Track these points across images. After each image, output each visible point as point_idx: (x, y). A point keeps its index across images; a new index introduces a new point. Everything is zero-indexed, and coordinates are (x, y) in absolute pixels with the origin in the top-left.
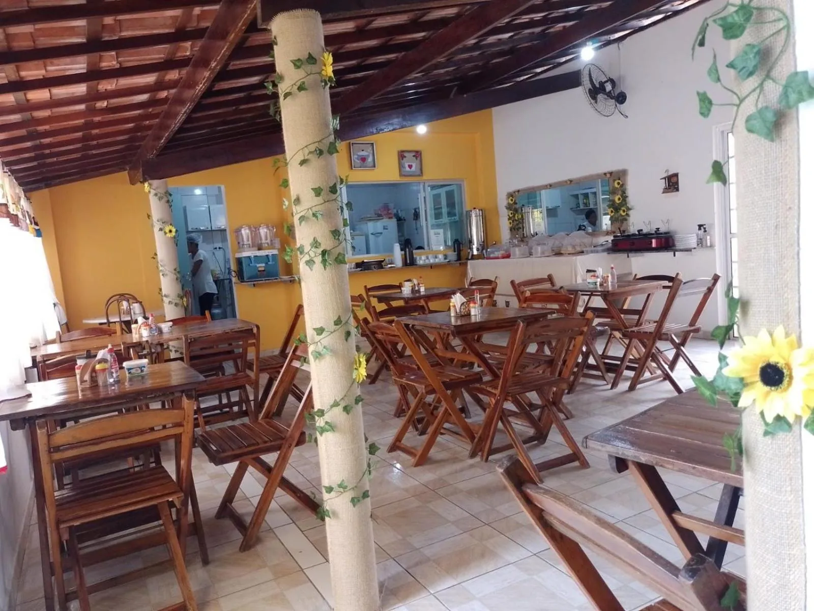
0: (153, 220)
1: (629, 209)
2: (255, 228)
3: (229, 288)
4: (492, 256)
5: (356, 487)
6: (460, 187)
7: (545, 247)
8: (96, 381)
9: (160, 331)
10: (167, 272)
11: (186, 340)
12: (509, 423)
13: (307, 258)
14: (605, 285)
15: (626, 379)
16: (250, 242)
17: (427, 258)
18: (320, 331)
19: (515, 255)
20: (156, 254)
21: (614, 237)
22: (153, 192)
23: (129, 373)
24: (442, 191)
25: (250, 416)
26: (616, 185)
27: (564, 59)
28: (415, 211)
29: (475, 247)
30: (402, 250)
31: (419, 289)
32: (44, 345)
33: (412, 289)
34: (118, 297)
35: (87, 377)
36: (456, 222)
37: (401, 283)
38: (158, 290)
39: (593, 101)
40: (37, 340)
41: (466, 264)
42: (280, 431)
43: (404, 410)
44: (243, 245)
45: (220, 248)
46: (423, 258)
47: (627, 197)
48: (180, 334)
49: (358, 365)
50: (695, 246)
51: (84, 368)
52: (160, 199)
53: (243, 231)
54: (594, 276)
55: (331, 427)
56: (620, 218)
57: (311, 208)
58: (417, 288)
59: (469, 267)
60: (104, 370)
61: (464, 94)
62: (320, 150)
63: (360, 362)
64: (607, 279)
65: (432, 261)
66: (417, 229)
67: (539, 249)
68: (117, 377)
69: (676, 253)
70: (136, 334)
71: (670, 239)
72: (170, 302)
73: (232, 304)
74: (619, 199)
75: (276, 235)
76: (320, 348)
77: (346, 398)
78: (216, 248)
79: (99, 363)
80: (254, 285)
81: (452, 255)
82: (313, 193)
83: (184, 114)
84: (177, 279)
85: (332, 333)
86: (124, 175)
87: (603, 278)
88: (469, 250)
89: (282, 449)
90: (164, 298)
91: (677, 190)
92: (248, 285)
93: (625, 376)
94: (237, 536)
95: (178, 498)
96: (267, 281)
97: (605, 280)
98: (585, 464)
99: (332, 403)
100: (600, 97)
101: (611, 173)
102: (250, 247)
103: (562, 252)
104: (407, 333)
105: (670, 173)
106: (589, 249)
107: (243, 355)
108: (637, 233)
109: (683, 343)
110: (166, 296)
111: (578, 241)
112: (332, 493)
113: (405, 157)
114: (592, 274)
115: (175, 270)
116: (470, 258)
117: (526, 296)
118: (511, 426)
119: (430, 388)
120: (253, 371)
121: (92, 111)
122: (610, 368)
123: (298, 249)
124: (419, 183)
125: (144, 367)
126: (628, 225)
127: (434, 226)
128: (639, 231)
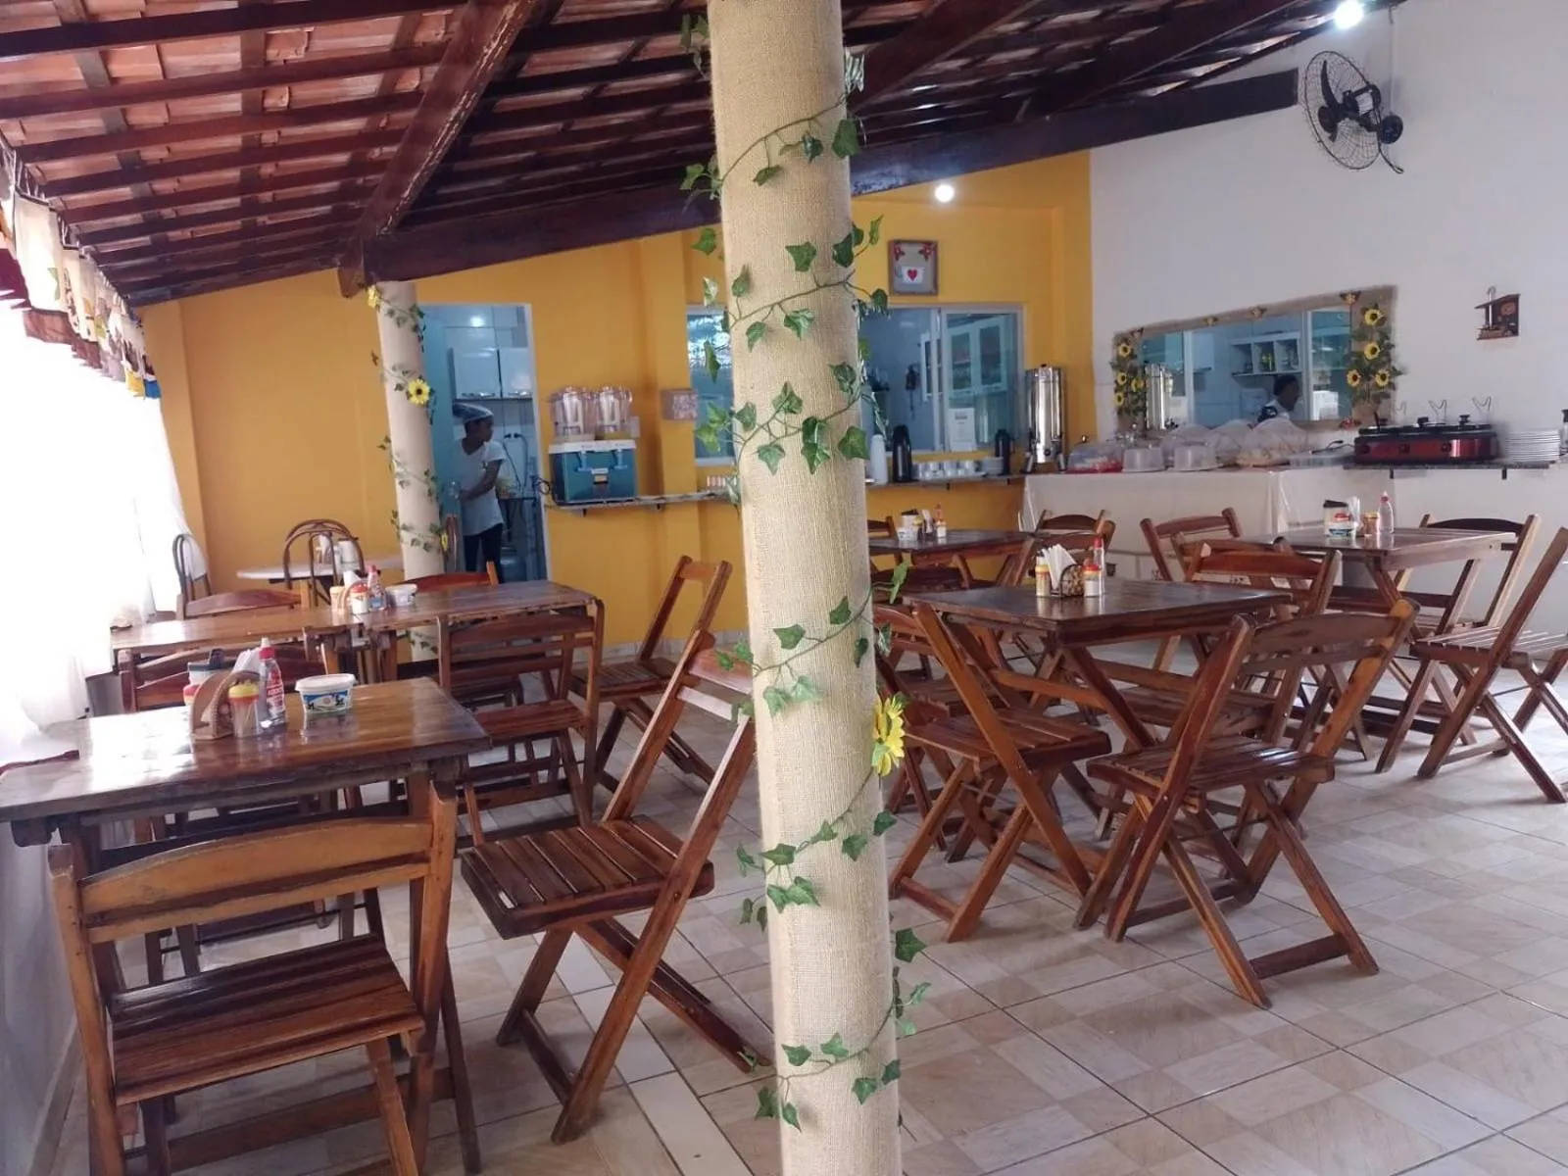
0: (383, 368)
1: (1396, 373)
2: (591, 394)
3: (531, 517)
4: (1079, 466)
5: (867, 1050)
6: (1013, 320)
7: (1203, 451)
8: (230, 726)
9: (391, 603)
10: (411, 479)
11: (444, 625)
12: (1183, 854)
13: (762, 439)
14: (1367, 536)
15: (1415, 749)
16: (580, 423)
17: (941, 467)
18: (791, 637)
19: (1132, 465)
20: (388, 440)
21: (1361, 432)
22: (385, 307)
23: (310, 706)
24: (974, 330)
25: (575, 792)
26: (1368, 321)
27: (1257, 47)
28: (911, 371)
29: (1040, 448)
30: (887, 449)
31: (935, 532)
32: (148, 622)
33: (920, 530)
34: (310, 526)
35: (208, 716)
36: (1001, 395)
37: (889, 518)
38: (391, 514)
39: (1325, 135)
40: (134, 612)
41: (1021, 483)
42: (655, 858)
43: (912, 796)
44: (566, 428)
45: (516, 436)
46: (932, 466)
47: (1393, 346)
48: (433, 612)
49: (884, 730)
50: (1554, 455)
51: (203, 693)
52: (399, 322)
53: (566, 400)
54: (1343, 516)
55: (809, 892)
56: (1372, 393)
57: (779, 304)
58: (929, 530)
59: (1027, 488)
60: (247, 700)
61: (1044, 114)
62: (813, 141)
63: (889, 722)
64: (1374, 525)
65: (950, 474)
66: (912, 408)
67: (1190, 454)
68: (282, 715)
69: (1509, 471)
70: (339, 607)
71: (1493, 440)
72: (413, 542)
73: (539, 550)
74: (1374, 351)
75: (632, 410)
76: (788, 682)
77: (850, 817)
78: (509, 436)
79: (237, 683)
80: (585, 511)
81: (993, 464)
82: (790, 261)
83: (453, 123)
84: (430, 493)
85: (821, 642)
86: (331, 276)
87: (1364, 519)
88: (1028, 454)
89: (658, 901)
90: (403, 533)
91: (1515, 332)
92: (573, 511)
93: (1407, 743)
94: (546, 1100)
95: (410, 1032)
96: (611, 505)
97: (1368, 526)
98: (1365, 965)
99: (817, 829)
100: (1345, 125)
101: (1357, 295)
102: (579, 432)
103: (1240, 462)
104: (944, 633)
105: (1499, 295)
106: (1302, 457)
107: (564, 663)
108: (1417, 425)
109: (1551, 675)
110: (405, 528)
111: (1276, 439)
112: (806, 1064)
113: (903, 254)
114: (1338, 510)
115: (426, 473)
116: (1029, 469)
117: (1203, 555)
118: (1188, 862)
119: (992, 763)
120: (584, 696)
121: (256, 115)
122: (1375, 724)
123: (740, 415)
124: (929, 309)
125: (345, 693)
126: (1391, 407)
127: (956, 403)
128: (1421, 421)
